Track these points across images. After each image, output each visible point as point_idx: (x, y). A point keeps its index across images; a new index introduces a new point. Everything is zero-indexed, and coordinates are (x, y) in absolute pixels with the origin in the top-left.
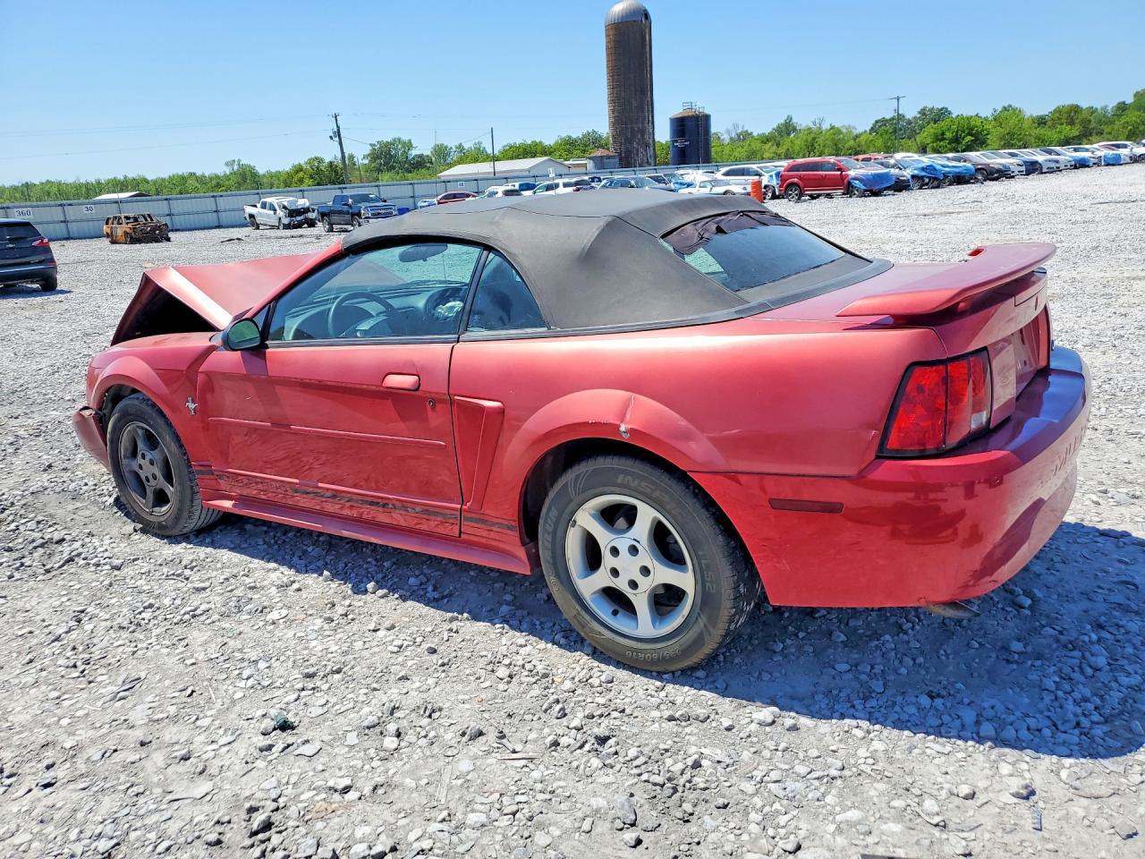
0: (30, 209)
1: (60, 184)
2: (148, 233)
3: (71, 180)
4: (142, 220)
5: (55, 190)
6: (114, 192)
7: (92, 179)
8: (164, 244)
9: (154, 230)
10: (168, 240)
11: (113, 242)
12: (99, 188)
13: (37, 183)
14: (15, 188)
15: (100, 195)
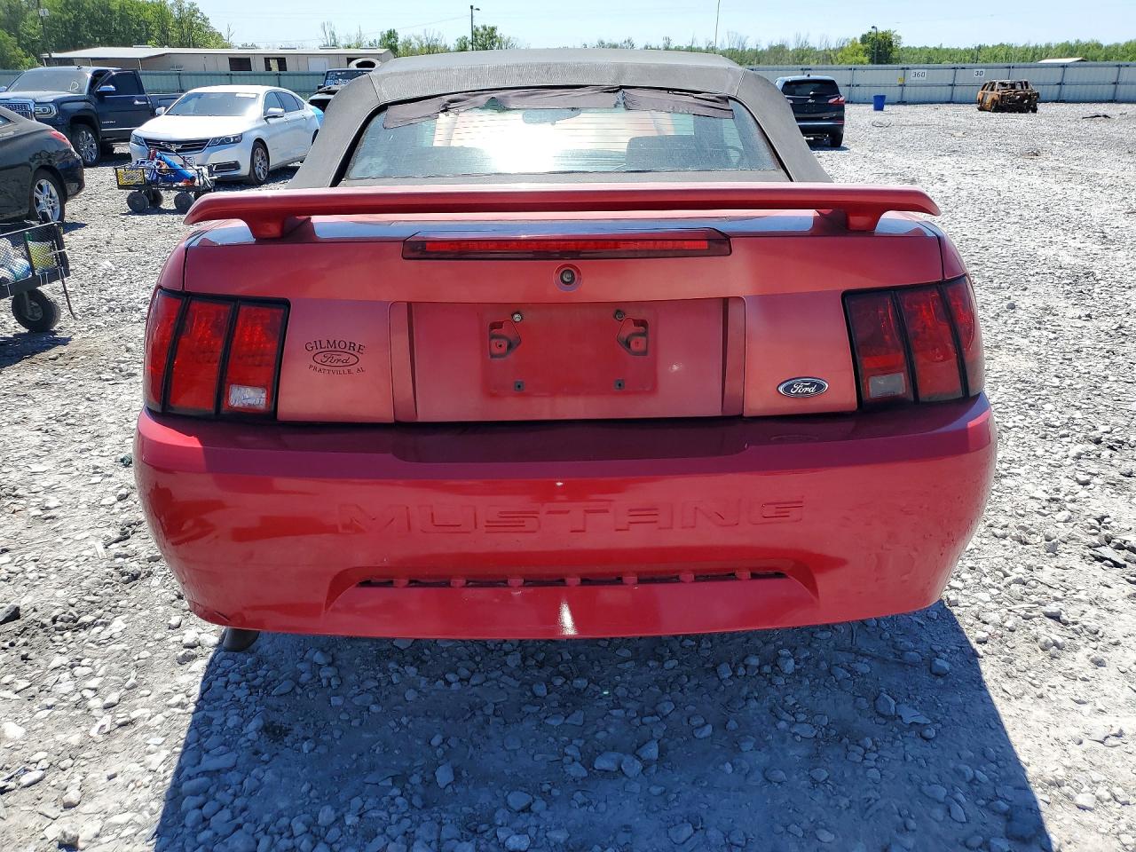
0: (926, 71)
1: (1010, 47)
2: (1016, 101)
3: (1021, 44)
4: (1019, 87)
5: (1002, 53)
6: (1060, 57)
7: (1042, 43)
8: (1031, 114)
9: (1024, 97)
10: (1035, 110)
11: (980, 109)
12: (1047, 51)
13: (990, 46)
14: (967, 51)
15: (1046, 57)
